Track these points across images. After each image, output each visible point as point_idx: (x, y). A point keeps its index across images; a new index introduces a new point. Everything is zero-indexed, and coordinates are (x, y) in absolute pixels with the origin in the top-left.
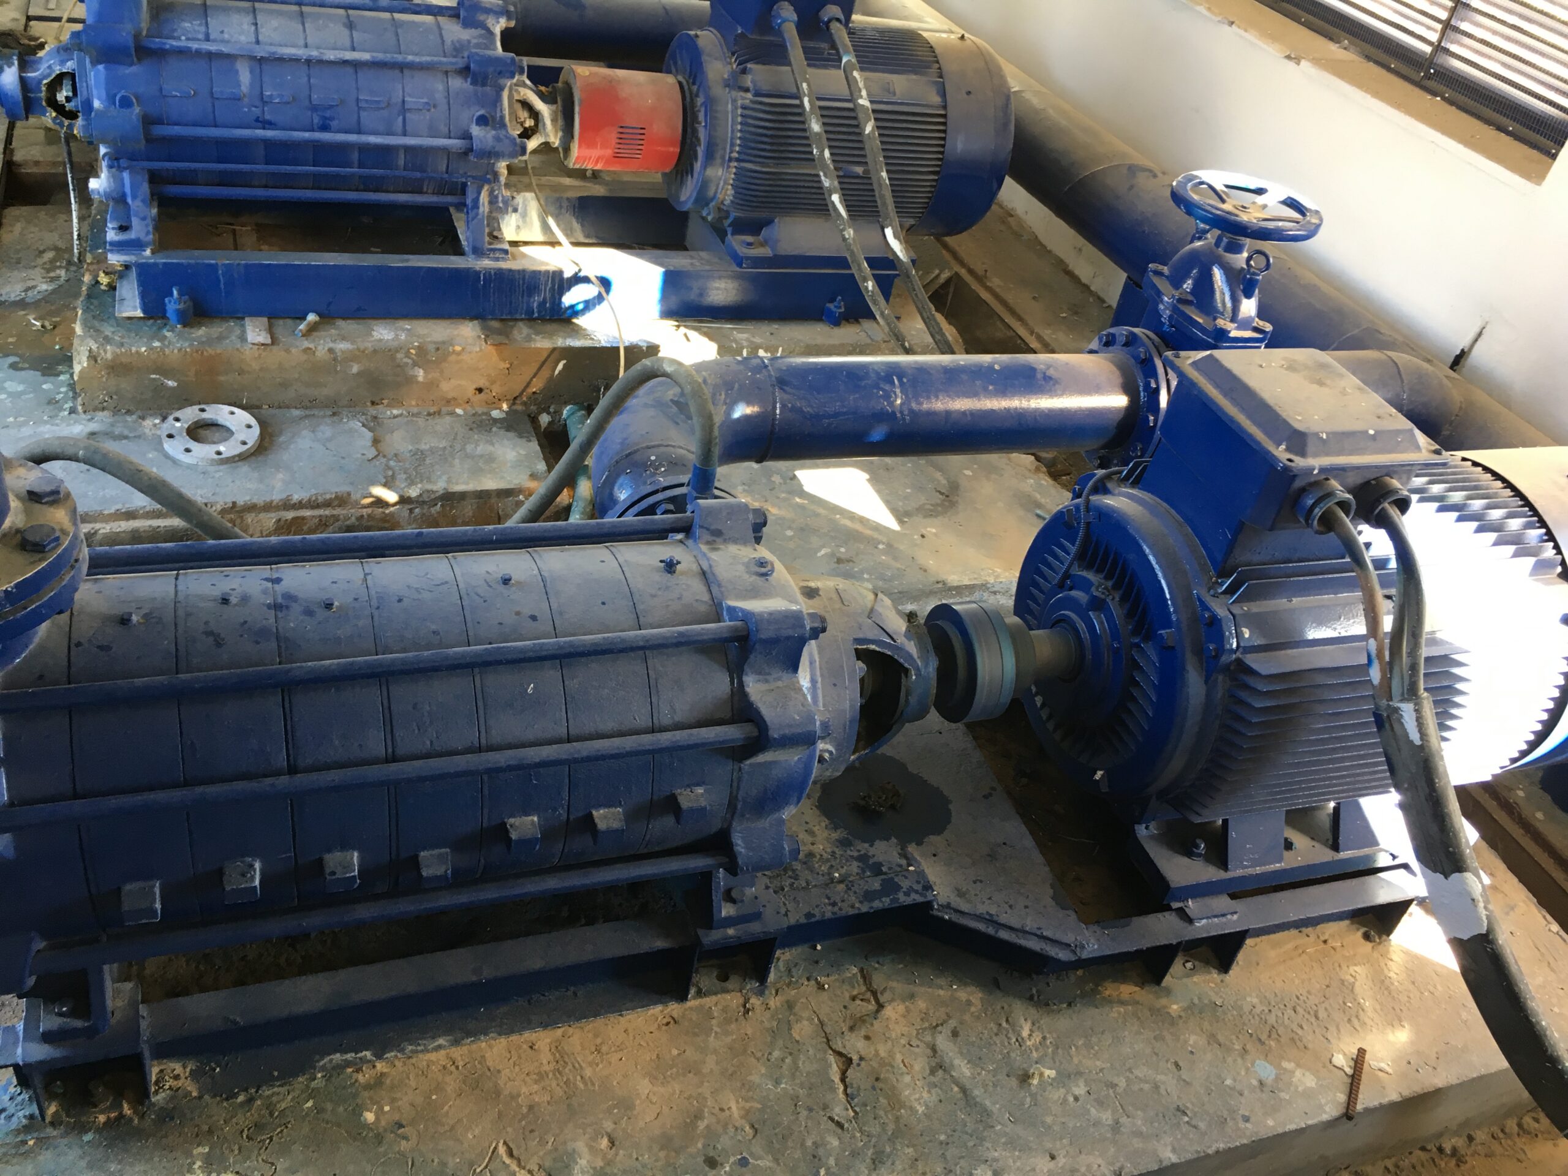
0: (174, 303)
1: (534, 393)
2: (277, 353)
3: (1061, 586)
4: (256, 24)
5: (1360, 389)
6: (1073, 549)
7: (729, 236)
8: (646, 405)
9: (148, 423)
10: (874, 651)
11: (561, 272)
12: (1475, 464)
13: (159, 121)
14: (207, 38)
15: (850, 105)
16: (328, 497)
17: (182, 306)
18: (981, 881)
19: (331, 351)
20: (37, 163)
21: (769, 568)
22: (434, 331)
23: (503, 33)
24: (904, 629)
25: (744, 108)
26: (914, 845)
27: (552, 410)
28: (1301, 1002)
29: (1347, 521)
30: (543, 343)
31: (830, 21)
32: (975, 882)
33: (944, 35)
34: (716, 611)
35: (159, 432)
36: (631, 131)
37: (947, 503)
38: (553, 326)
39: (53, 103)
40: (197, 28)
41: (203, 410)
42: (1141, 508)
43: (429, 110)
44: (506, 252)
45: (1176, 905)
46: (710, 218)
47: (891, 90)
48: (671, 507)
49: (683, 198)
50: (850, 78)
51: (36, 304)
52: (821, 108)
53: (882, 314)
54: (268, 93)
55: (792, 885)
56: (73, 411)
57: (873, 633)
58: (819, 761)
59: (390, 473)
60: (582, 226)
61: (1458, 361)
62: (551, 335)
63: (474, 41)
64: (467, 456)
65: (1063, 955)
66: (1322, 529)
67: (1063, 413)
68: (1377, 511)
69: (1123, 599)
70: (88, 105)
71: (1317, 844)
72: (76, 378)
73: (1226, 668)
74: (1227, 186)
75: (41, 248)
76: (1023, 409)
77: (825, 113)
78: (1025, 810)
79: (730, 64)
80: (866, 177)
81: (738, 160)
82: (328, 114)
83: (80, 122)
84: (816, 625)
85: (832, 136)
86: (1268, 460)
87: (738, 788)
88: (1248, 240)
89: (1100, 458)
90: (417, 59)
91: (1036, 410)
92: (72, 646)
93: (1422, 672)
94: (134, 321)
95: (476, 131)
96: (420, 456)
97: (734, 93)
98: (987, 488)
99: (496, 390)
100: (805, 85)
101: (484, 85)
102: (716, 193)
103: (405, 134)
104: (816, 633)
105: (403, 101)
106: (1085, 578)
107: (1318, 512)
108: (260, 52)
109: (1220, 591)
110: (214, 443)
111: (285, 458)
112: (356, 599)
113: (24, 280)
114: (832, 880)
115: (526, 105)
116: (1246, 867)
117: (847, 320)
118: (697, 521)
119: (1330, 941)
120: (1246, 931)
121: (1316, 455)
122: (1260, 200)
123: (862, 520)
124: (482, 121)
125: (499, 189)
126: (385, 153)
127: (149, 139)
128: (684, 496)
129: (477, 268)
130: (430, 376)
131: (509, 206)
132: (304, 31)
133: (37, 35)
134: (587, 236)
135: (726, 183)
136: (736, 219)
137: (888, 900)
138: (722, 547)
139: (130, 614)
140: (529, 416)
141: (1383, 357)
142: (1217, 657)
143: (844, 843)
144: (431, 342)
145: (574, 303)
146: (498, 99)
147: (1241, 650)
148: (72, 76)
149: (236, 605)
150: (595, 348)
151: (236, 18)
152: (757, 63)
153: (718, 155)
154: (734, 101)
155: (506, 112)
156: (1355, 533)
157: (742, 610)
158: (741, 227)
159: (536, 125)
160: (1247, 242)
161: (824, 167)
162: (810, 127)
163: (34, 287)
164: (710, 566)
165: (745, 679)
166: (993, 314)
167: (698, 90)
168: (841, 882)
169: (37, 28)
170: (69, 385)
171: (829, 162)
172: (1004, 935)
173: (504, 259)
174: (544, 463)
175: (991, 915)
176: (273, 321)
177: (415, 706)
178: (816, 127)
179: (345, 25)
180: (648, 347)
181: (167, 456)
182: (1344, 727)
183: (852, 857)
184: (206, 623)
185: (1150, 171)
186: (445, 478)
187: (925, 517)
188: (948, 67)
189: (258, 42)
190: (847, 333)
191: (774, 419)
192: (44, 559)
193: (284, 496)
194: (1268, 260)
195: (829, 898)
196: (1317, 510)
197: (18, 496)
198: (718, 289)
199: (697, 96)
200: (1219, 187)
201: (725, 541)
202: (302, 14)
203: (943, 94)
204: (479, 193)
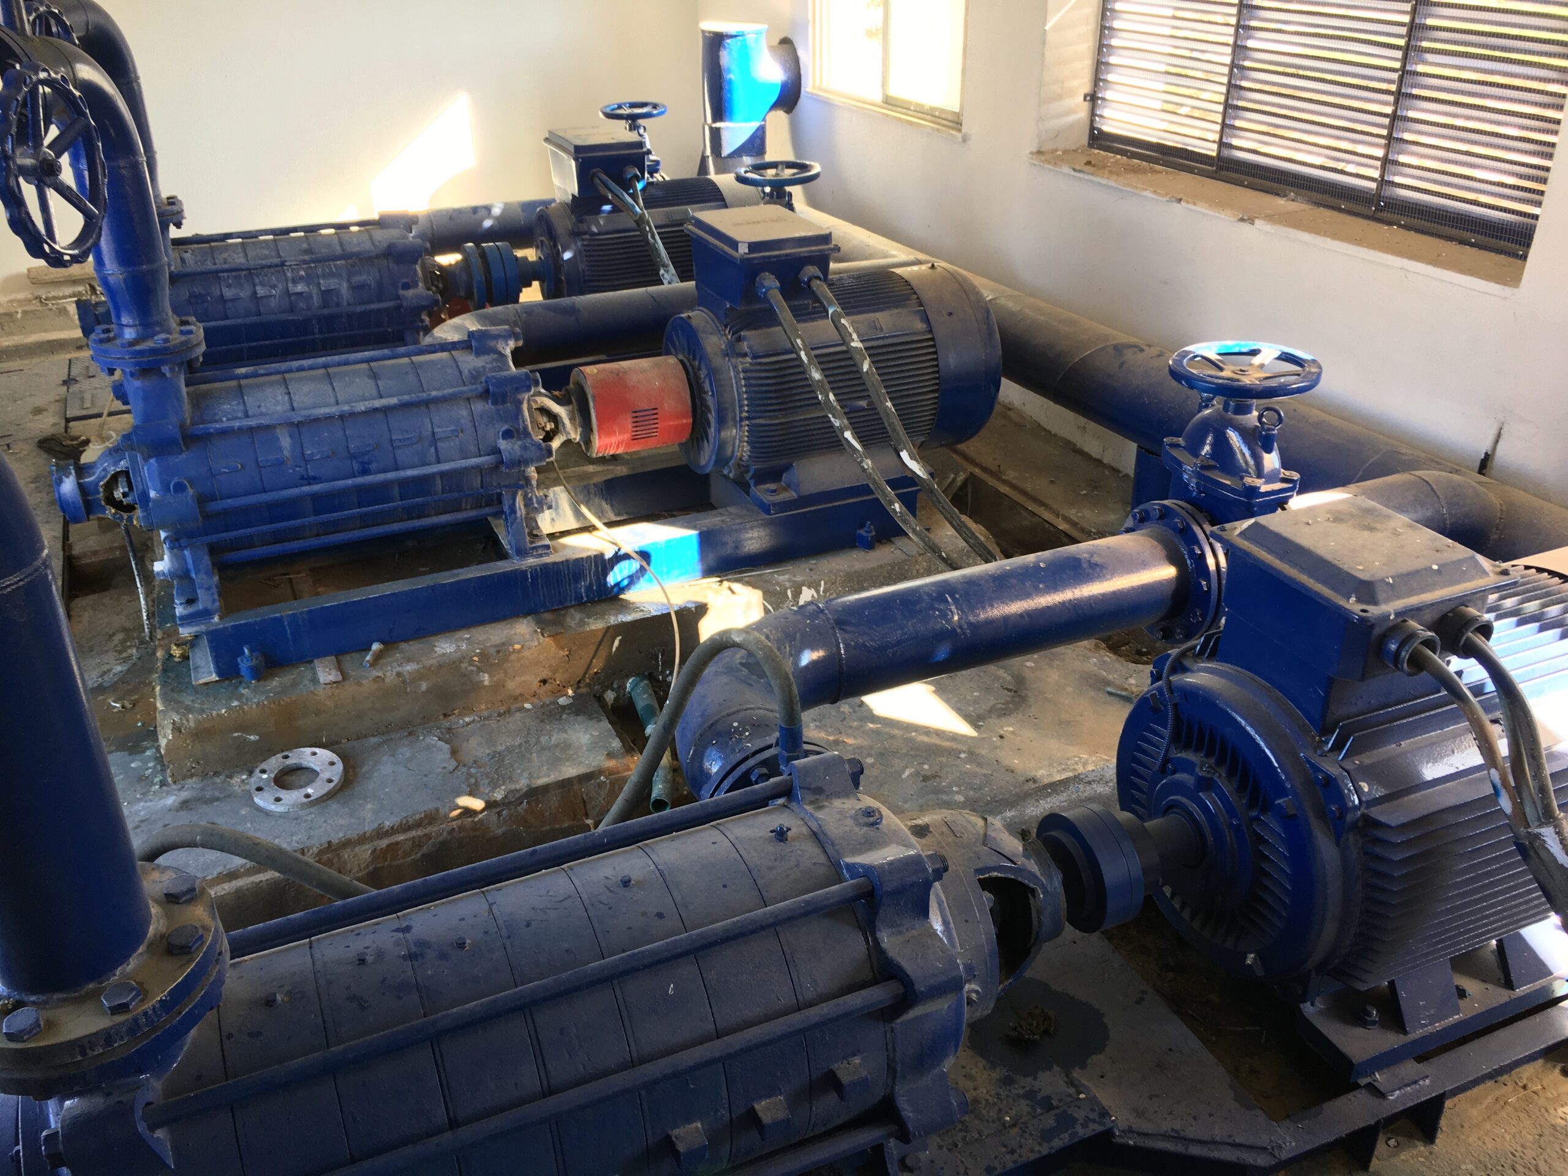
0: (247, 659)
1: (596, 673)
2: (350, 688)
3: (1163, 771)
4: (289, 393)
5: (1411, 526)
6: (1166, 733)
7: (753, 487)
8: (716, 674)
9: (236, 780)
10: (997, 878)
11: (602, 555)
12: (1540, 570)
13: (213, 498)
14: (247, 416)
15: (844, 348)
16: (418, 817)
17: (254, 662)
18: (1157, 1096)
19: (399, 674)
20: (95, 553)
21: (877, 815)
22: (493, 634)
23: (512, 353)
24: (1021, 849)
25: (745, 371)
26: (1077, 1069)
27: (615, 686)
28: (1518, 1159)
29: (1436, 657)
30: (596, 625)
31: (810, 280)
32: (1151, 1099)
33: (915, 268)
34: (836, 871)
35: (247, 787)
36: (644, 413)
37: (1017, 699)
38: (604, 606)
39: (111, 501)
40: (235, 408)
41: (286, 757)
42: (1223, 681)
43: (457, 436)
44: (548, 547)
45: (1363, 1081)
46: (731, 475)
47: (878, 326)
48: (764, 771)
49: (703, 463)
50: (839, 325)
51: (114, 687)
52: (816, 356)
53: (914, 531)
54: (309, 452)
55: (964, 1139)
56: (163, 783)
57: (994, 860)
58: (968, 1004)
59: (473, 781)
60: (612, 506)
61: (1485, 464)
62: (602, 615)
63: (489, 366)
64: (543, 749)
65: (1262, 1161)
66: (1413, 671)
67: (1117, 595)
68: (1462, 642)
69: (1231, 774)
70: (144, 497)
71: (1490, 987)
72: (163, 752)
73: (1354, 825)
74: (1220, 354)
75: (111, 632)
76: (1077, 599)
77: (821, 360)
78: (1179, 1004)
79: (725, 335)
80: (872, 407)
81: (748, 418)
82: (366, 459)
83: (139, 512)
84: (937, 866)
85: (832, 379)
86: (1342, 615)
87: (894, 1050)
88: (1254, 400)
89: (1162, 630)
90: (439, 393)
91: (1091, 598)
92: (224, 1038)
93: (1552, 789)
94: (210, 685)
95: (503, 444)
96: (498, 758)
97: (733, 360)
98: (1053, 676)
99: (559, 678)
100: (799, 341)
101: (504, 402)
102: (733, 452)
103: (439, 462)
104: (939, 874)
105: (433, 433)
106: (1188, 760)
107: (1405, 655)
108: (297, 418)
109: (1326, 749)
110: (301, 787)
111: (370, 787)
112: (486, 933)
113: (99, 665)
114: (1004, 1124)
115: (544, 411)
116: (1426, 1026)
117: (880, 542)
118: (796, 783)
119: (1529, 1086)
120: (1444, 1094)
121: (1387, 601)
122: (1256, 360)
123: (939, 733)
124: (508, 435)
125: (532, 491)
126: (423, 481)
127: (206, 517)
128: (775, 758)
129: (524, 568)
130: (495, 679)
131: (544, 504)
132: (333, 389)
133: (78, 434)
134: (617, 514)
135: (740, 441)
136: (756, 471)
137: (1066, 1135)
138: (826, 804)
139: (275, 994)
140: (595, 696)
141: (1412, 478)
142: (1342, 817)
143: (1007, 1081)
144: (490, 646)
145: (619, 579)
146: (519, 411)
147: (1364, 805)
148: (126, 473)
149: (373, 963)
150: (647, 618)
151: (269, 392)
152: (750, 329)
153: (730, 415)
154: (735, 367)
155: (528, 422)
156: (1444, 665)
157: (863, 866)
158: (761, 477)
159: (557, 426)
160: (1255, 402)
161: (831, 408)
162: (811, 376)
163: (109, 671)
164: (820, 826)
165: (879, 935)
166: (1015, 504)
167: (700, 363)
168: (1014, 1125)
169: (76, 428)
170: (156, 759)
171: (835, 404)
172: (1195, 1150)
173: (547, 554)
174: (618, 740)
175: (1176, 1131)
176: (340, 658)
177: (562, 1031)
178: (816, 375)
179: (369, 377)
180: (696, 608)
181: (259, 809)
182: (1488, 862)
183: (1018, 1095)
184: (348, 988)
185: (1136, 346)
186: (525, 775)
187: (999, 717)
188: (927, 295)
189: (293, 409)
190: (884, 555)
191: (841, 659)
192: (191, 960)
193: (376, 825)
194: (1279, 415)
195: (1005, 1146)
196: (1403, 653)
197: (157, 902)
198: (751, 539)
199: (699, 369)
200: (1213, 357)
201: (827, 796)
202: (329, 375)
203: (926, 319)
204: (514, 500)
